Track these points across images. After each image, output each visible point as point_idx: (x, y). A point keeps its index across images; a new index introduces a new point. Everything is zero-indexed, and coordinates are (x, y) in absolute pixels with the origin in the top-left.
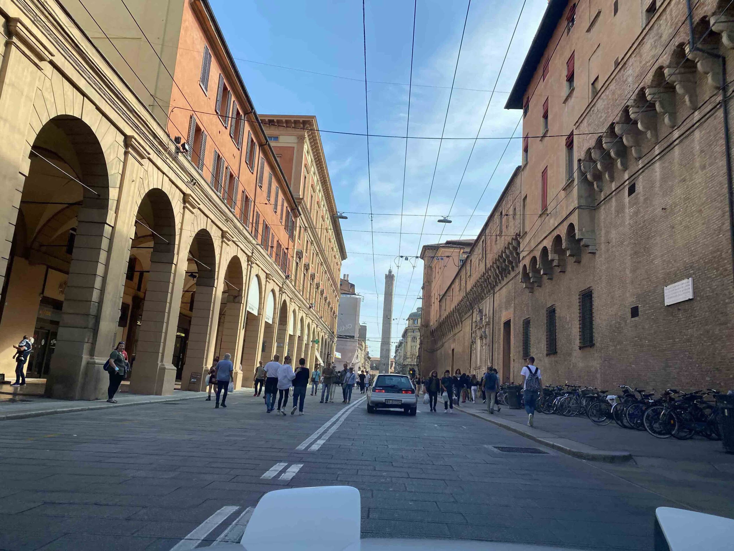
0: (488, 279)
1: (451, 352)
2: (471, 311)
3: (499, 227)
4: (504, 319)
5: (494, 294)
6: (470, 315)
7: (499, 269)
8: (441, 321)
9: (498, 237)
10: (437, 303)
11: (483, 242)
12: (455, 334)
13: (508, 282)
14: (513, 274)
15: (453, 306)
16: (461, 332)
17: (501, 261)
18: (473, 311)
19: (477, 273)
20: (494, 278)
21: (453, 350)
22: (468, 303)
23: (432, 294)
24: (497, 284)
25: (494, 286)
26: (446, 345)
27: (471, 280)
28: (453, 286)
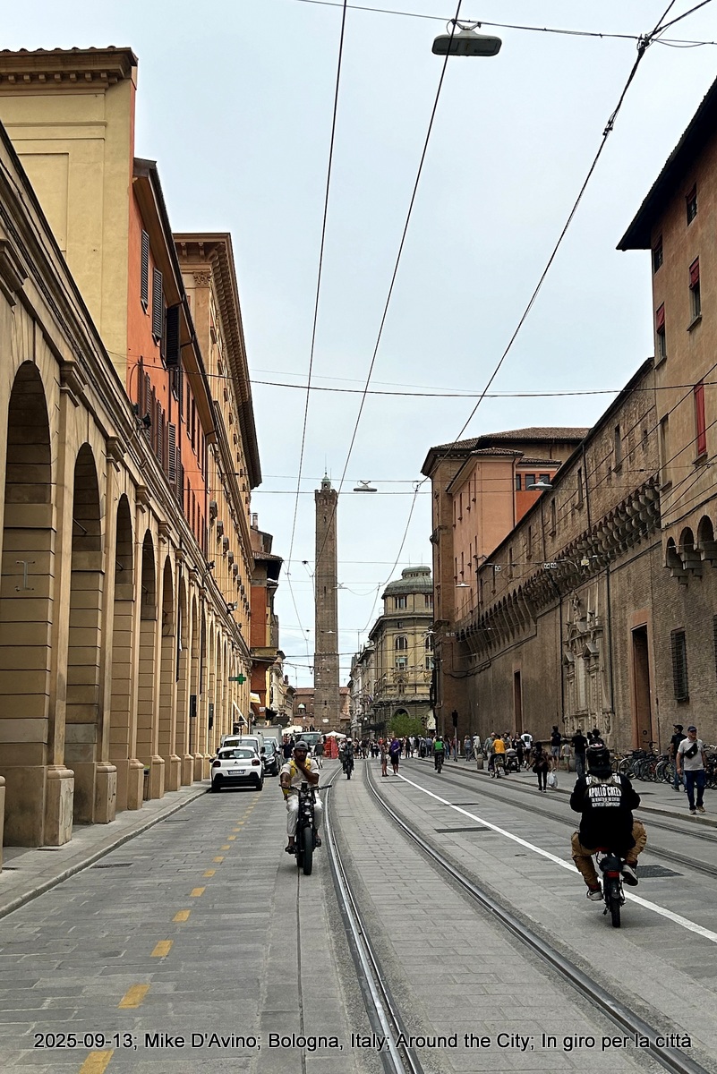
0: (596, 546)
1: (512, 678)
2: (558, 601)
3: (614, 453)
4: (631, 625)
5: (608, 575)
6: (556, 608)
7: (618, 531)
8: (483, 613)
9: (614, 474)
10: (470, 575)
11: (580, 471)
12: (522, 643)
13: (637, 557)
14: (645, 545)
15: (513, 587)
16: (536, 639)
17: (623, 518)
18: (561, 601)
19: (569, 530)
20: (608, 545)
21: (517, 675)
22: (550, 583)
24: (613, 558)
25: (608, 560)
26: (499, 664)
27: (557, 542)
28: (511, 544)
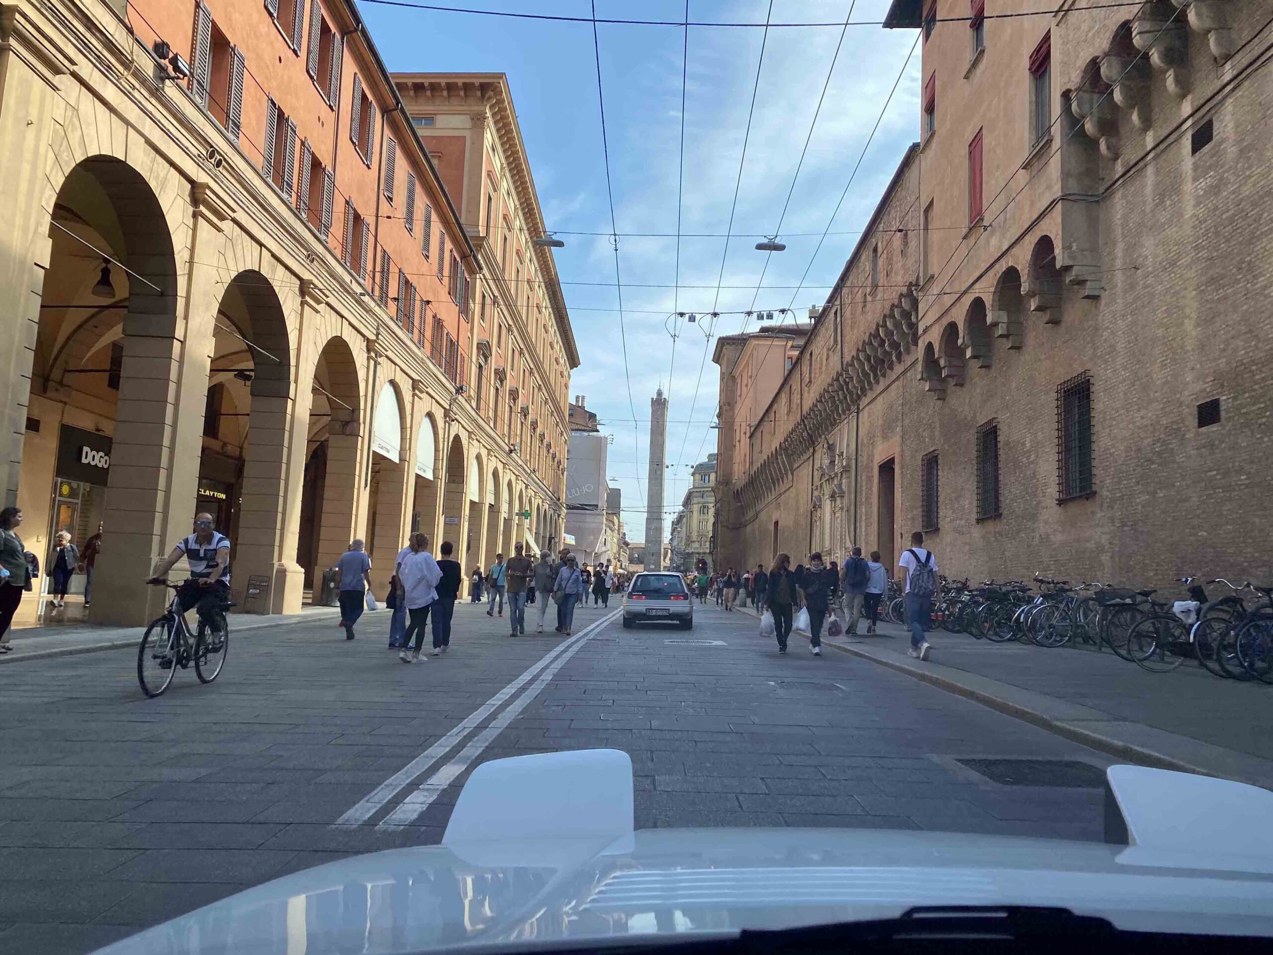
0: (847, 384)
1: (772, 528)
2: (811, 450)
3: (870, 277)
4: (879, 457)
5: (858, 413)
6: (809, 458)
7: (869, 361)
8: (752, 472)
9: (869, 298)
10: (745, 441)
11: (836, 313)
12: (780, 495)
13: (889, 386)
14: (899, 369)
15: (776, 444)
16: (791, 489)
17: (876, 344)
18: (814, 450)
19: (823, 376)
20: (859, 381)
21: (776, 523)
22: (805, 434)
23: (737, 427)
24: (864, 393)
25: (859, 397)
26: (763, 516)
27: (812, 391)
28: (775, 407)
